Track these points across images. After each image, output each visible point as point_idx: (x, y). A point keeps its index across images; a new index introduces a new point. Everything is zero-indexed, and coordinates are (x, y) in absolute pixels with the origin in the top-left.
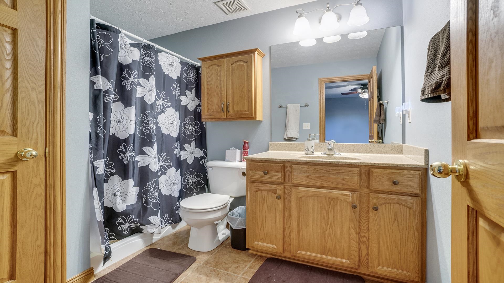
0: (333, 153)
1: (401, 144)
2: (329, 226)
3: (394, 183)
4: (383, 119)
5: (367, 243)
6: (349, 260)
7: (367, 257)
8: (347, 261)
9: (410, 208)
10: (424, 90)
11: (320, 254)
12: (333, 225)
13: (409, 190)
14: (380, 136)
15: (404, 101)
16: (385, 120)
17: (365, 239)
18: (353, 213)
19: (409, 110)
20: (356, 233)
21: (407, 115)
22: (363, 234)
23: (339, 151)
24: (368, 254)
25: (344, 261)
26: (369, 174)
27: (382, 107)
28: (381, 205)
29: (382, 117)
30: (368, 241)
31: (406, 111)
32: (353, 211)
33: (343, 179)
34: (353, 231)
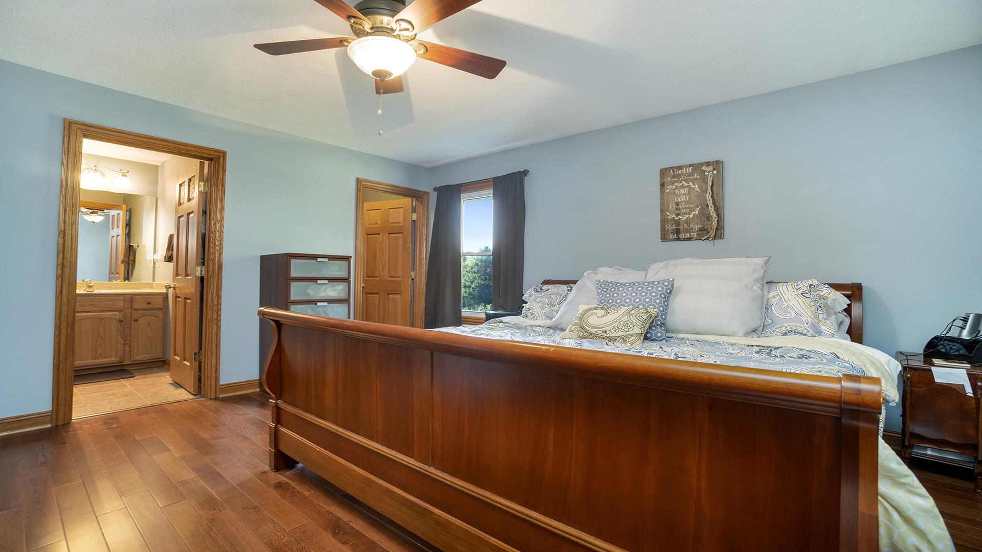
0: (92, 290)
1: (152, 282)
2: (100, 338)
3: (149, 303)
4: (132, 261)
5: (130, 344)
6: (116, 357)
7: (129, 353)
8: (115, 359)
9: (157, 317)
10: (165, 257)
11: (92, 360)
12: (103, 337)
13: (157, 307)
14: (126, 277)
15: (155, 252)
16: (134, 261)
17: (128, 342)
18: (120, 326)
19: (158, 259)
20: (122, 338)
21: (157, 263)
22: (126, 339)
23: (97, 288)
24: (130, 351)
25: (113, 359)
26: (132, 300)
27: (131, 248)
28: (139, 318)
29: (131, 258)
30: (130, 342)
31: (156, 259)
32: (120, 325)
33: (112, 305)
34: (119, 337)
